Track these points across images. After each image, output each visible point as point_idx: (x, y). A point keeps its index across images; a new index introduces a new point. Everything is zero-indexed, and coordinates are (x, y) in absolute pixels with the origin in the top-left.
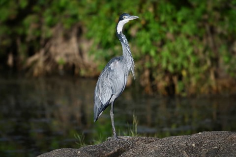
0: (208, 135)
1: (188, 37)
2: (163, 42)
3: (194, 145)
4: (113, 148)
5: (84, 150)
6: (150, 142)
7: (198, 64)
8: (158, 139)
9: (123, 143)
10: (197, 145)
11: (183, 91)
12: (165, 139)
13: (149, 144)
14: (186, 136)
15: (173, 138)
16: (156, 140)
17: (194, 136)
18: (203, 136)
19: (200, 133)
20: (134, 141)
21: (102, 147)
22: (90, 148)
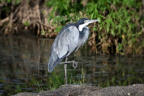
0: (141, 87)
1: (128, 9)
2: (108, 12)
3: (129, 94)
4: (65, 94)
5: (42, 94)
6: (95, 90)
7: (134, 30)
8: (101, 88)
9: (73, 90)
10: (131, 94)
11: (122, 51)
12: (106, 88)
13: (94, 92)
14: (123, 87)
15: (113, 88)
16: (100, 89)
17: (130, 87)
18: (136, 88)
19: (134, 85)
20: (82, 89)
21: (56, 93)
22: (46, 93)
